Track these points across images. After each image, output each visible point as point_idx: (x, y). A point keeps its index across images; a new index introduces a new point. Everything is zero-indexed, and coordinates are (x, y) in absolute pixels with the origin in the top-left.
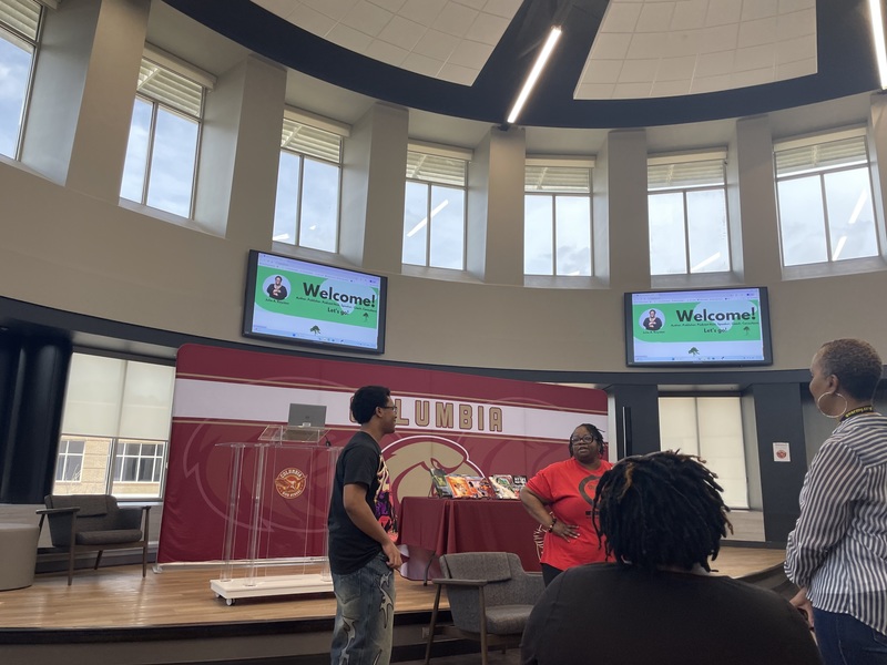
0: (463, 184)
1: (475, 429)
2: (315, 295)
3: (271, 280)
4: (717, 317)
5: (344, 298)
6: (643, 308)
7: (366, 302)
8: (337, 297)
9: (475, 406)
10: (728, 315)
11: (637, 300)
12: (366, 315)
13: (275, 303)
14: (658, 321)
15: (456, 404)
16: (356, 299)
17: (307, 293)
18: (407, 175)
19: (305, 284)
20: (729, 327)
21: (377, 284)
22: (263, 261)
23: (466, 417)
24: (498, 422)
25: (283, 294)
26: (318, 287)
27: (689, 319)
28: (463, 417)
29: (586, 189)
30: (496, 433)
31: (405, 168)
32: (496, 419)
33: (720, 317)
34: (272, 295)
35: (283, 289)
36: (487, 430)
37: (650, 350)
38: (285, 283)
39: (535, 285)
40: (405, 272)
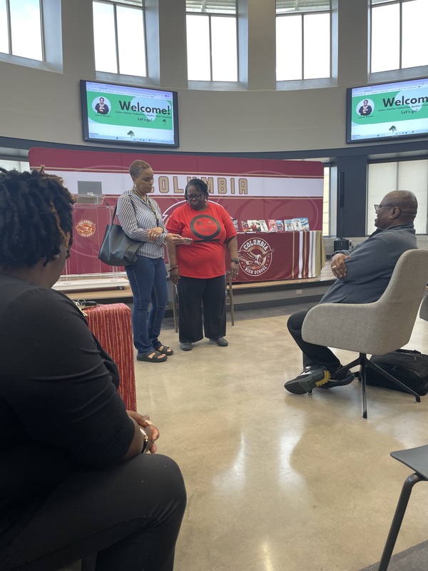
0: (234, 12)
1: (229, 194)
2: (128, 109)
3: (97, 101)
4: (411, 101)
5: (148, 110)
6: (360, 98)
7: (163, 111)
8: (143, 109)
9: (228, 178)
10: (419, 99)
11: (356, 93)
12: (164, 120)
13: (102, 117)
14: (369, 108)
15: (215, 178)
16: (156, 110)
17: (123, 108)
18: (188, 10)
19: (120, 102)
20: (419, 108)
21: (171, 98)
22: (90, 87)
23: (222, 186)
24: (245, 188)
25: (106, 110)
26: (129, 103)
27: (391, 105)
28: (221, 186)
29: (327, 8)
30: (243, 195)
31: (185, 4)
32: (244, 186)
33: (414, 101)
34: (99, 112)
35: (106, 106)
36: (237, 194)
37: (362, 131)
38: (107, 102)
39: (285, 88)
40: (191, 87)
